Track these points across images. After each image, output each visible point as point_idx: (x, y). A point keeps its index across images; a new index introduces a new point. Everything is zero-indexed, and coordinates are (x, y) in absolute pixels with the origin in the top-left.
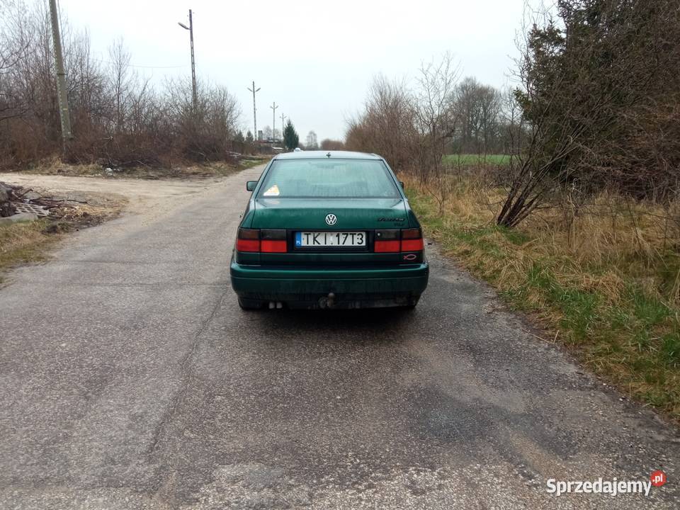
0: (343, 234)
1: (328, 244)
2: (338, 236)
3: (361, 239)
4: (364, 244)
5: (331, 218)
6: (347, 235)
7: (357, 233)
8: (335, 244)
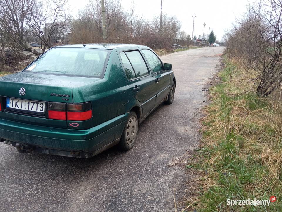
0: (32, 102)
1: (23, 109)
2: (29, 103)
3: (42, 107)
4: (43, 111)
5: (22, 90)
6: (34, 103)
7: (40, 103)
8: (27, 109)
